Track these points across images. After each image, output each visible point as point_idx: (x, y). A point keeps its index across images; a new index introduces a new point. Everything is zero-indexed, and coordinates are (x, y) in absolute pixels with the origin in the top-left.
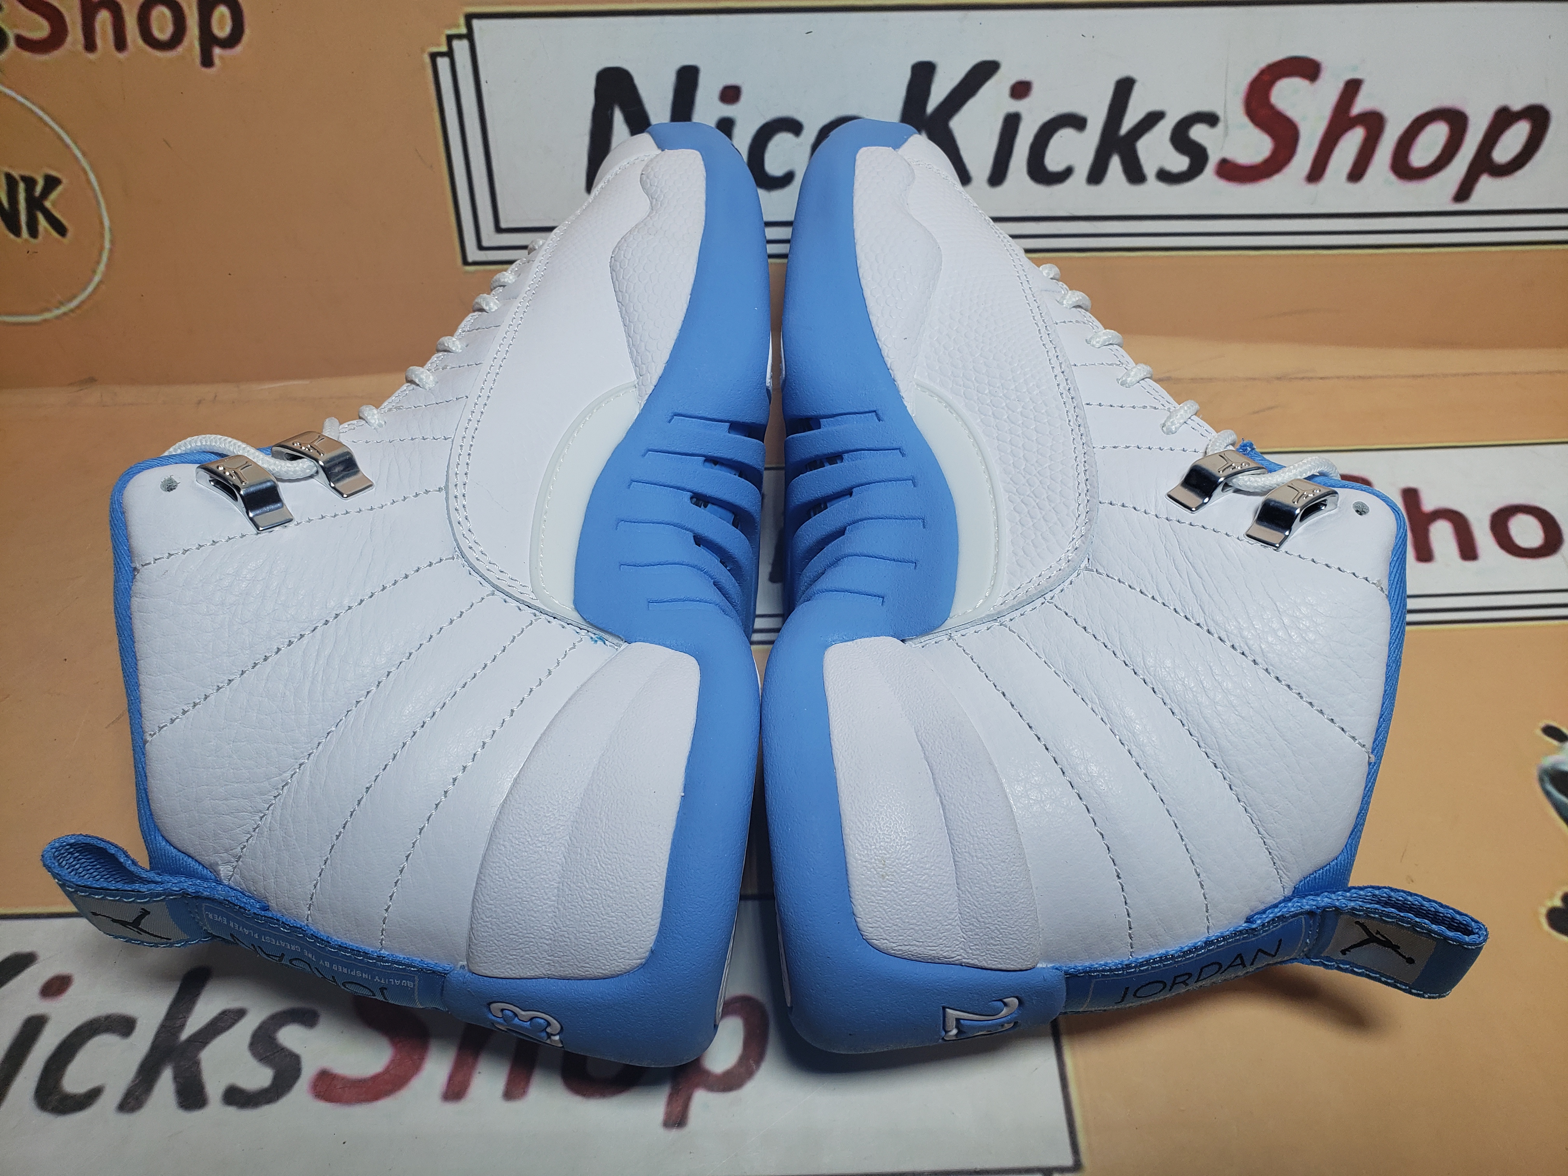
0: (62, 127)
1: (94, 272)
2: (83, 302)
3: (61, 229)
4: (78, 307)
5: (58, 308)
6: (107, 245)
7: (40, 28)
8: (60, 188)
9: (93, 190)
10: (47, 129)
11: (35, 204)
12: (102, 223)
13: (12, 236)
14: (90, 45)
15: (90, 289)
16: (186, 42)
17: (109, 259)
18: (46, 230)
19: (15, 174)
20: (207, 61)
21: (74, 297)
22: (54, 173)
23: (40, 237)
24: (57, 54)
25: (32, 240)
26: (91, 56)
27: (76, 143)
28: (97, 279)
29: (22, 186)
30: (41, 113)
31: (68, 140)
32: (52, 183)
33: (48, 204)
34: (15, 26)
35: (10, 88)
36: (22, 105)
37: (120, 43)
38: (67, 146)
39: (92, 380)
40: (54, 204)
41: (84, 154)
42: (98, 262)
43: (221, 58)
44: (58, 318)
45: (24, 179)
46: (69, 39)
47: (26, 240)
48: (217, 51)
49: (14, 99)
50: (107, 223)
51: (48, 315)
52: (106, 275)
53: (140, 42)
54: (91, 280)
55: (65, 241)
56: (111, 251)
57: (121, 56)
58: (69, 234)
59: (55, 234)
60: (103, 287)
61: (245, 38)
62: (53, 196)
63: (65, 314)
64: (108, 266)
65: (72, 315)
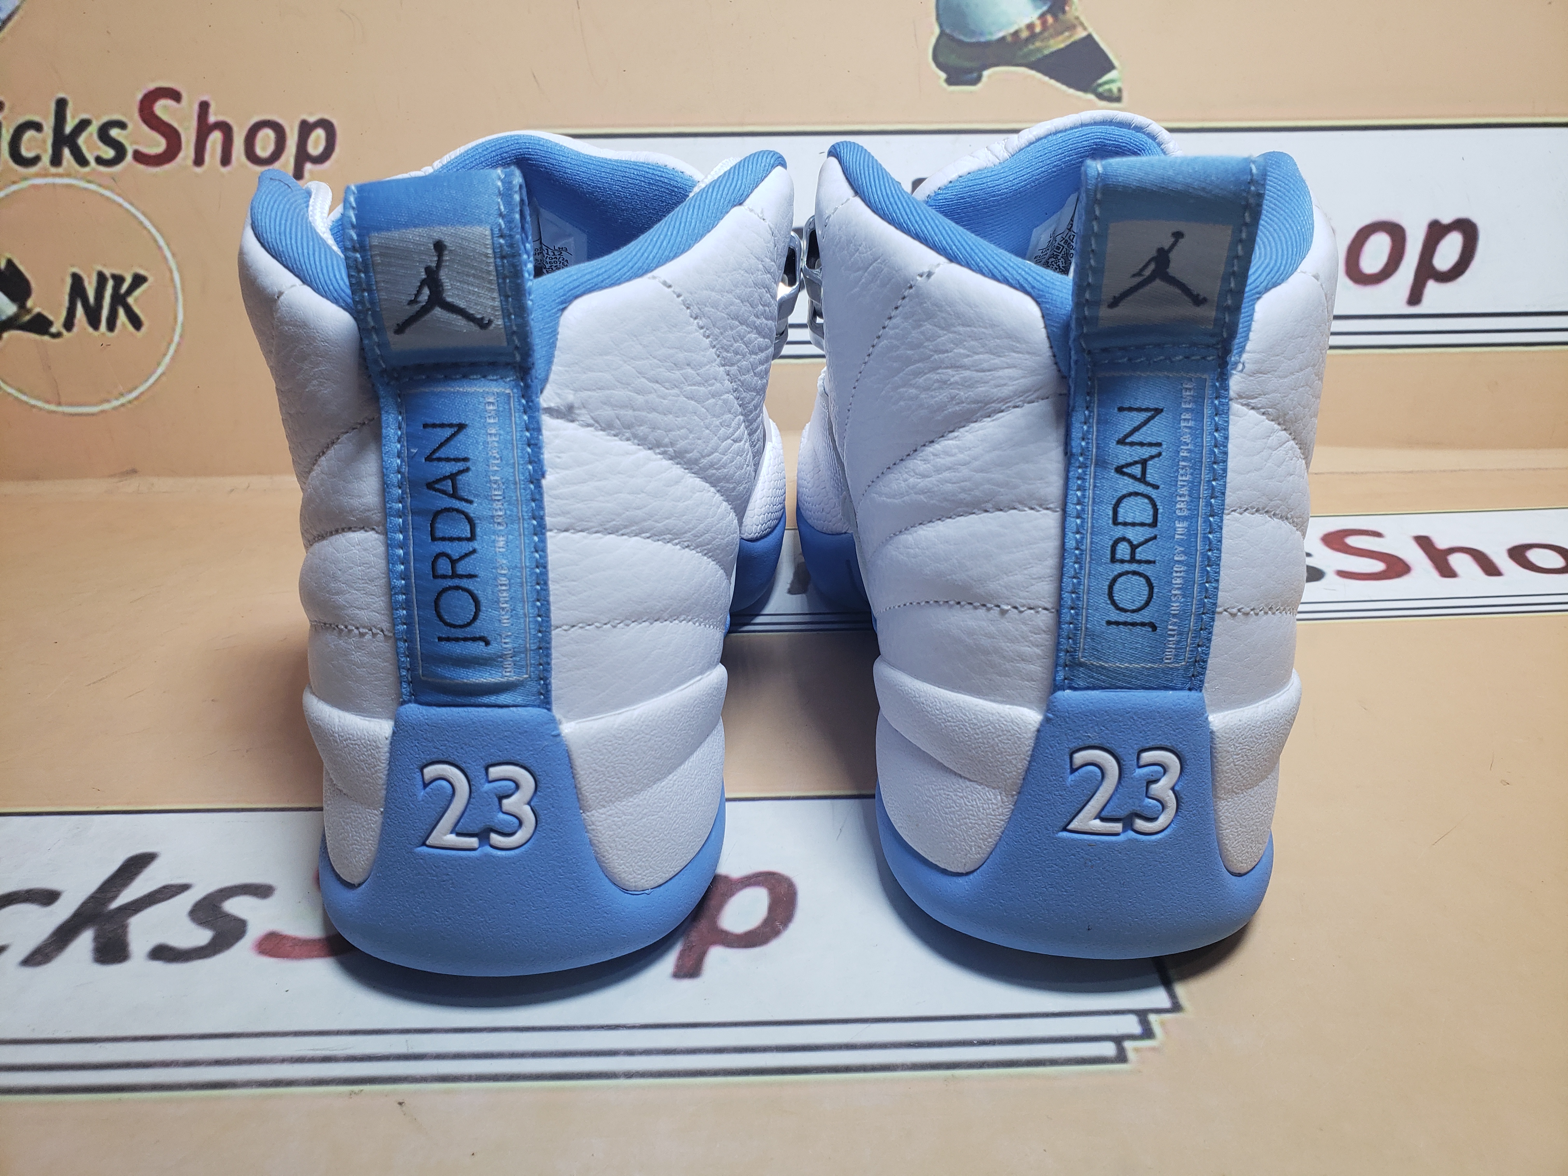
0: (158, 230)
1: (159, 364)
2: (142, 394)
3: (136, 322)
4: (137, 398)
5: (117, 399)
6: (176, 338)
7: (158, 144)
8: (144, 286)
9: (175, 287)
10: (145, 232)
11: (119, 300)
12: (176, 318)
13: (90, 330)
14: (199, 160)
15: (151, 381)
16: (283, 158)
17: (176, 351)
18: (123, 324)
19: (107, 273)
20: (298, 174)
21: (135, 388)
22: (142, 272)
23: (117, 331)
24: (167, 167)
25: (109, 334)
26: (198, 170)
27: (168, 245)
28: (160, 371)
29: (110, 284)
30: (142, 218)
31: (162, 242)
32: (138, 280)
33: (130, 300)
34: (136, 143)
35: (119, 195)
36: (127, 211)
37: (226, 160)
38: (160, 248)
39: (134, 472)
40: (136, 300)
41: (174, 255)
42: (165, 355)
43: (311, 172)
44: (115, 409)
45: (114, 277)
46: (181, 155)
47: (103, 334)
48: (308, 166)
49: (121, 206)
50: (180, 318)
51: (106, 406)
52: (169, 368)
53: (243, 158)
54: (154, 372)
55: (139, 334)
56: (179, 344)
57: (224, 170)
58: (144, 329)
59: (130, 328)
60: (164, 379)
61: (334, 156)
62: (137, 292)
63: (123, 405)
64: (173, 359)
65: (130, 406)
